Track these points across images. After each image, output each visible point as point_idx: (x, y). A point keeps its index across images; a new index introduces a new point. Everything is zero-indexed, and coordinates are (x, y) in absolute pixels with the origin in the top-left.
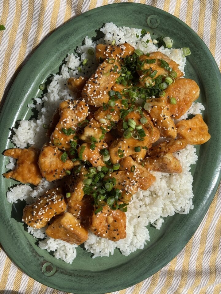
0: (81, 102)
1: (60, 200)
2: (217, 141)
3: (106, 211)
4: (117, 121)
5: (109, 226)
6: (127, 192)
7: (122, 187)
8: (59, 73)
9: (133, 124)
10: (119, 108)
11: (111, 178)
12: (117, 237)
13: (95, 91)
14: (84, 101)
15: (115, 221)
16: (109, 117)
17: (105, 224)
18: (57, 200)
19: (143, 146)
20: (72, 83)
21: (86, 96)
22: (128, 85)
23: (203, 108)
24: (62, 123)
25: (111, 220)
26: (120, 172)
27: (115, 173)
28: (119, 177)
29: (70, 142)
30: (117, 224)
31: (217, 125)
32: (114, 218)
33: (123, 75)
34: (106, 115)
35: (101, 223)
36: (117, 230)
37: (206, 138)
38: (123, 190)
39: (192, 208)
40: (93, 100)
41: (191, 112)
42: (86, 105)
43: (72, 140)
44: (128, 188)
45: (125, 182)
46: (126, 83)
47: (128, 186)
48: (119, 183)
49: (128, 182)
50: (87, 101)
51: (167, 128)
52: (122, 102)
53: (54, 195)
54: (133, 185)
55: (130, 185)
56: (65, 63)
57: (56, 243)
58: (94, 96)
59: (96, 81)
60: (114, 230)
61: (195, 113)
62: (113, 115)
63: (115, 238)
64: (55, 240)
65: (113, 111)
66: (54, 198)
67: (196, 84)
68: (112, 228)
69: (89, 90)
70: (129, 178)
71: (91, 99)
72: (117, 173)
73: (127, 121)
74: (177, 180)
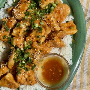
0: (11, 18)
1: (4, 66)
2: (80, 33)
3: (23, 73)
4: (29, 25)
5: (26, 79)
6: (35, 58)
7: (33, 56)
8: (4, 8)
9: (37, 25)
10: (30, 19)
11: (27, 52)
12: (32, 84)
13: (18, 12)
14: (13, 17)
15: (29, 76)
16: (25, 23)
17: (24, 79)
18: (3, 66)
19: (42, 35)
20: (8, 10)
21: (14, 15)
22: (35, 9)
23: (73, 18)
24: (3, 28)
25: (26, 76)
26: (32, 49)
27: (29, 50)
28: (31, 51)
29: (8, 37)
30: (30, 78)
31: (80, 25)
32: (28, 75)
33: (32, 4)
34: (23, 23)
35: (21, 79)
36: (31, 80)
37: (75, 31)
38: (33, 57)
39: (72, 64)
40: (17, 16)
41: (67, 20)
42: (14, 19)
43: (9, 36)
44: (35, 56)
45: (34, 53)
46: (33, 8)
47: (35, 55)
48: (31, 55)
49: (35, 53)
50: (15, 17)
51: (55, 27)
52: (31, 16)
53: (1, 64)
54: (38, 55)
55: (36, 55)
56: (6, 3)
57: (5, 89)
58: (18, 14)
59: (18, 7)
60: (30, 81)
61: (69, 21)
62: (26, 23)
63: (31, 84)
64: (4, 88)
65: (26, 21)
66: (1, 65)
67: (68, 6)
68: (28, 80)
69: (15, 12)
70: (36, 52)
71: (16, 16)
72: (30, 50)
73: (34, 24)
74: (64, 50)
